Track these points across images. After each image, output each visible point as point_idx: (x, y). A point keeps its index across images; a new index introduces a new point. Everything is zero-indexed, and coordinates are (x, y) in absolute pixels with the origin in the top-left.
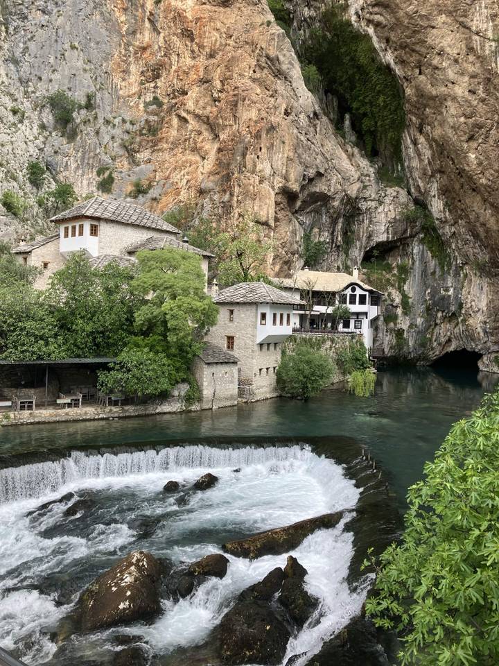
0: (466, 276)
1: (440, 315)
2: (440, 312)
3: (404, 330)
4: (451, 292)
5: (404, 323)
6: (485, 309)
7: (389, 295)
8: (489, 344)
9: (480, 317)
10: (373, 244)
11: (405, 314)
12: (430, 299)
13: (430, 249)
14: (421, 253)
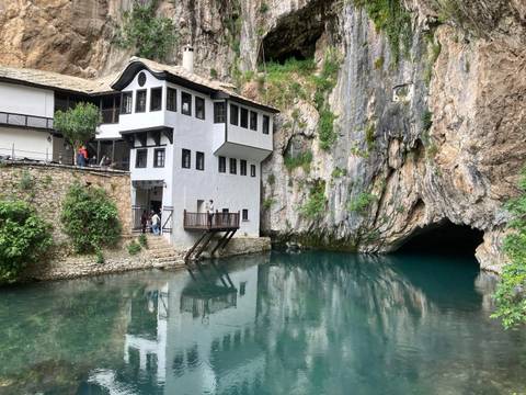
0: (438, 51)
1: (395, 147)
2: (396, 142)
3: (324, 182)
4: (410, 96)
5: (325, 168)
6: (472, 115)
7: (295, 115)
8: (489, 204)
9: (464, 138)
10: (272, 23)
11: (326, 149)
12: (374, 117)
13: (375, 14)
14: (355, 27)
